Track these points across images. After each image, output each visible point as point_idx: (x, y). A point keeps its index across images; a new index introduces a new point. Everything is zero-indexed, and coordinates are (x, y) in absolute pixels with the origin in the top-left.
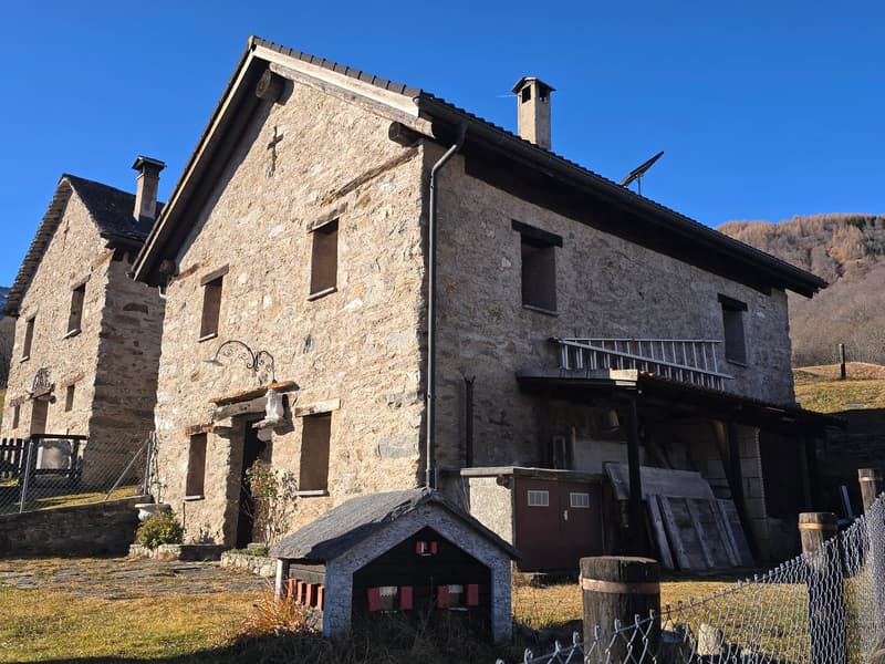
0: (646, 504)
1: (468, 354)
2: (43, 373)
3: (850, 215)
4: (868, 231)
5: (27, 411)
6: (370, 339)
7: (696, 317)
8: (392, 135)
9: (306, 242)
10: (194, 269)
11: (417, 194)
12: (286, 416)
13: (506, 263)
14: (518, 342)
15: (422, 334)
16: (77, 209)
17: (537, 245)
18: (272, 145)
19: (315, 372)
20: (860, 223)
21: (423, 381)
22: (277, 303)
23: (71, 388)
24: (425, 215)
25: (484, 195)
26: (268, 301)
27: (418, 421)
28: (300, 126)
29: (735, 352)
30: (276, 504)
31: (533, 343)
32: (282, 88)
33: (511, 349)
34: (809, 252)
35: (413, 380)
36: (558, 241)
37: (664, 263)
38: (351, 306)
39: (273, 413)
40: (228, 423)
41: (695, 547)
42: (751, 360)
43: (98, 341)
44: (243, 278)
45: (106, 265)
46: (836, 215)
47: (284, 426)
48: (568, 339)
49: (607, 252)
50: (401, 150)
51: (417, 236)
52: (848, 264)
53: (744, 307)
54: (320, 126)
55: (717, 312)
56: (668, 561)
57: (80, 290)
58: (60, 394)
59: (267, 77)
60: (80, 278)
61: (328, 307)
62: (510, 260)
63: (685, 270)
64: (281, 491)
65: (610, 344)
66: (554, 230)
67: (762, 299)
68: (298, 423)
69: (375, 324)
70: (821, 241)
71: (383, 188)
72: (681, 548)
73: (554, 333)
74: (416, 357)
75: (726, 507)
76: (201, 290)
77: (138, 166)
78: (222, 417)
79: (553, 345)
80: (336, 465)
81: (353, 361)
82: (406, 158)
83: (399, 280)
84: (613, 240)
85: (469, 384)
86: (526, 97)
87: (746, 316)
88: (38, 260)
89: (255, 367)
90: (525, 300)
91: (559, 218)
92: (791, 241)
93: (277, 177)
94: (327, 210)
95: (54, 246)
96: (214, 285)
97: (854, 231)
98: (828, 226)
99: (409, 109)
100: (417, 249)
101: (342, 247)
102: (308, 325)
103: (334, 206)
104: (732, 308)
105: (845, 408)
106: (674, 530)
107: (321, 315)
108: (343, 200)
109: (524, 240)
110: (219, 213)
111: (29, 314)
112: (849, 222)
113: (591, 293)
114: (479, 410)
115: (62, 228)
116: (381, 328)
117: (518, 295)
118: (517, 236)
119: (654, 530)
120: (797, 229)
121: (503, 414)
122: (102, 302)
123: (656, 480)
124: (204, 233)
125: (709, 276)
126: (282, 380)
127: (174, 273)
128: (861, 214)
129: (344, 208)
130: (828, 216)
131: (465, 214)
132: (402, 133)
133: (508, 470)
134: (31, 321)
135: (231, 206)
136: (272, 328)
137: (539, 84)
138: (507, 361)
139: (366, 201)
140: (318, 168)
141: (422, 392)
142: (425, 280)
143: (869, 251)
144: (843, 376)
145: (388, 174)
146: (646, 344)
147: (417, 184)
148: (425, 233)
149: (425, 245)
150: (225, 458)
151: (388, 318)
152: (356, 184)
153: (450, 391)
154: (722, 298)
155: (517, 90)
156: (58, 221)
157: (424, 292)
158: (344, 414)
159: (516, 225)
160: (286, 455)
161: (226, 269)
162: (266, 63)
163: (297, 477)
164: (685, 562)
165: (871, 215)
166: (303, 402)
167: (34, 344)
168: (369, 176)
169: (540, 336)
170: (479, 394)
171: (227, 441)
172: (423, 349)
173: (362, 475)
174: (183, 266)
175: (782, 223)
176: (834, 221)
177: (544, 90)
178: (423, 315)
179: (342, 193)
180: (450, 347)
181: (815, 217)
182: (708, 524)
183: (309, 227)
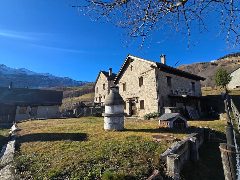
0: (187, 111)
1: (162, 93)
2: (100, 95)
3: (201, 62)
4: (204, 65)
5: (98, 99)
6: (149, 92)
7: (189, 85)
8: (151, 67)
9: (138, 80)
10: (121, 82)
11: (155, 74)
12: (137, 100)
13: (165, 81)
14: (167, 91)
15: (157, 91)
16: (102, 74)
17: (169, 78)
18: (131, 67)
19: (141, 96)
20: (202, 64)
21: (158, 97)
22: (134, 87)
23: (104, 96)
24: (156, 77)
25: (162, 73)
26: (133, 87)
27: (157, 102)
28: (135, 65)
29: (194, 89)
30: (137, 111)
31: (169, 91)
32: (132, 60)
33: (167, 92)
34: (194, 69)
35: (156, 97)
36: (171, 77)
37: (184, 79)
38: (146, 88)
39: (136, 100)
40: (129, 101)
41: (194, 116)
42: (196, 90)
43: (107, 91)
44: (129, 84)
45: (107, 82)
46: (198, 63)
47: (137, 102)
48: (174, 90)
49: (177, 78)
50: (152, 68)
51: (155, 79)
52: (200, 70)
53: (195, 83)
54: (139, 65)
55: (191, 84)
56: (191, 118)
57: (104, 85)
58: (103, 97)
59: (130, 59)
60: (104, 83)
61: (142, 87)
62: (166, 80)
63: (187, 79)
64: (137, 109)
65: (178, 90)
66: (171, 76)
67: (197, 82)
68: (139, 102)
69: (150, 90)
70: (196, 67)
71: (149, 73)
72: (192, 116)
73: (172, 89)
74: (157, 94)
75: (196, 111)
76: (123, 85)
77: (109, 69)
78: (128, 100)
79: (172, 91)
80: (145, 107)
81: (147, 94)
82: (153, 69)
83: (153, 84)
84: (178, 76)
85: (163, 97)
86: (162, 57)
87: (195, 84)
88: (97, 81)
89: (132, 95)
90: (168, 86)
91: (171, 74)
92: (191, 67)
93: (132, 71)
94: (141, 76)
95: (99, 79)
96: (124, 85)
97: (202, 65)
98: (197, 64)
99: (154, 64)
100: (155, 81)
101: (144, 80)
102: (139, 90)
103: (142, 75)
104: (193, 83)
105: (207, 95)
106: (191, 114)
107: (141, 89)
108: (143, 74)
109: (167, 78)
110: (124, 76)
111: (97, 87)
112: (200, 64)
113: (175, 84)
114: (164, 100)
115: (100, 77)
116: (151, 90)
117: (167, 85)
118: (166, 77)
119: (189, 114)
120: (192, 65)
121: (167, 100)
122: (107, 86)
123: (188, 108)
124: (122, 78)
125: (190, 79)
126: (136, 96)
127: (118, 83)
128: (203, 62)
129: (143, 75)
130: (197, 63)
131: (160, 76)
132: (152, 67)
133: (171, 108)
134: (97, 88)
135: (126, 75)
136: (134, 90)
137: (164, 55)
138: (167, 94)
139: (147, 75)
140: (139, 70)
141: (158, 98)
142: (157, 85)
143: (204, 68)
144: (206, 90)
145: (150, 71)
146: (183, 90)
147: (155, 73)
148: (156, 79)
149: (156, 80)
150: (129, 105)
151: (152, 89)
152: (145, 72)
153: (161, 98)
154: (192, 82)
155: (161, 56)
156: (99, 76)
157: (157, 86)
158: (146, 101)
159: (166, 76)
160: (138, 105)
161: (126, 83)
162: (130, 57)
163: (140, 108)
164: (193, 118)
165: (204, 62)
166: (139, 99)
167: (98, 91)
168: (147, 71)
169: (170, 90)
170: (164, 98)
171: (129, 103)
172: (157, 93)
173: (150, 108)
174: (119, 82)
175: (190, 65)
176: (198, 64)
177: (164, 56)
178: (157, 89)
179: (143, 73)
180: (160, 93)
181: (195, 63)
182: (195, 113)
183: (138, 78)
